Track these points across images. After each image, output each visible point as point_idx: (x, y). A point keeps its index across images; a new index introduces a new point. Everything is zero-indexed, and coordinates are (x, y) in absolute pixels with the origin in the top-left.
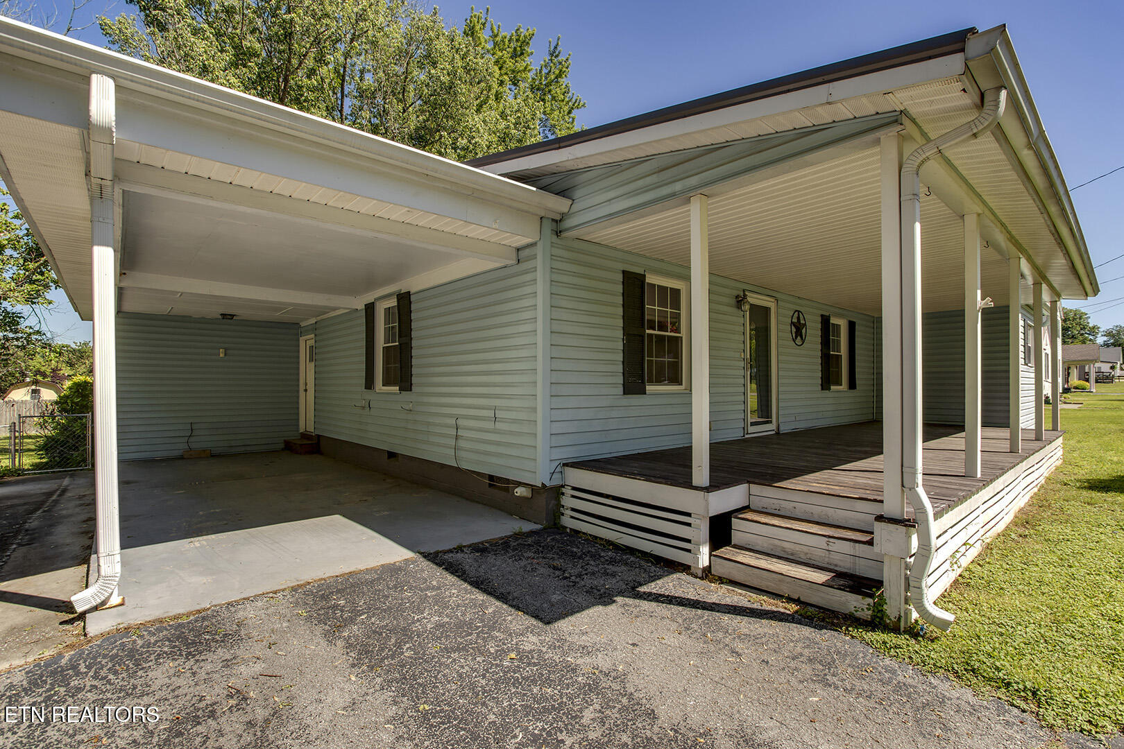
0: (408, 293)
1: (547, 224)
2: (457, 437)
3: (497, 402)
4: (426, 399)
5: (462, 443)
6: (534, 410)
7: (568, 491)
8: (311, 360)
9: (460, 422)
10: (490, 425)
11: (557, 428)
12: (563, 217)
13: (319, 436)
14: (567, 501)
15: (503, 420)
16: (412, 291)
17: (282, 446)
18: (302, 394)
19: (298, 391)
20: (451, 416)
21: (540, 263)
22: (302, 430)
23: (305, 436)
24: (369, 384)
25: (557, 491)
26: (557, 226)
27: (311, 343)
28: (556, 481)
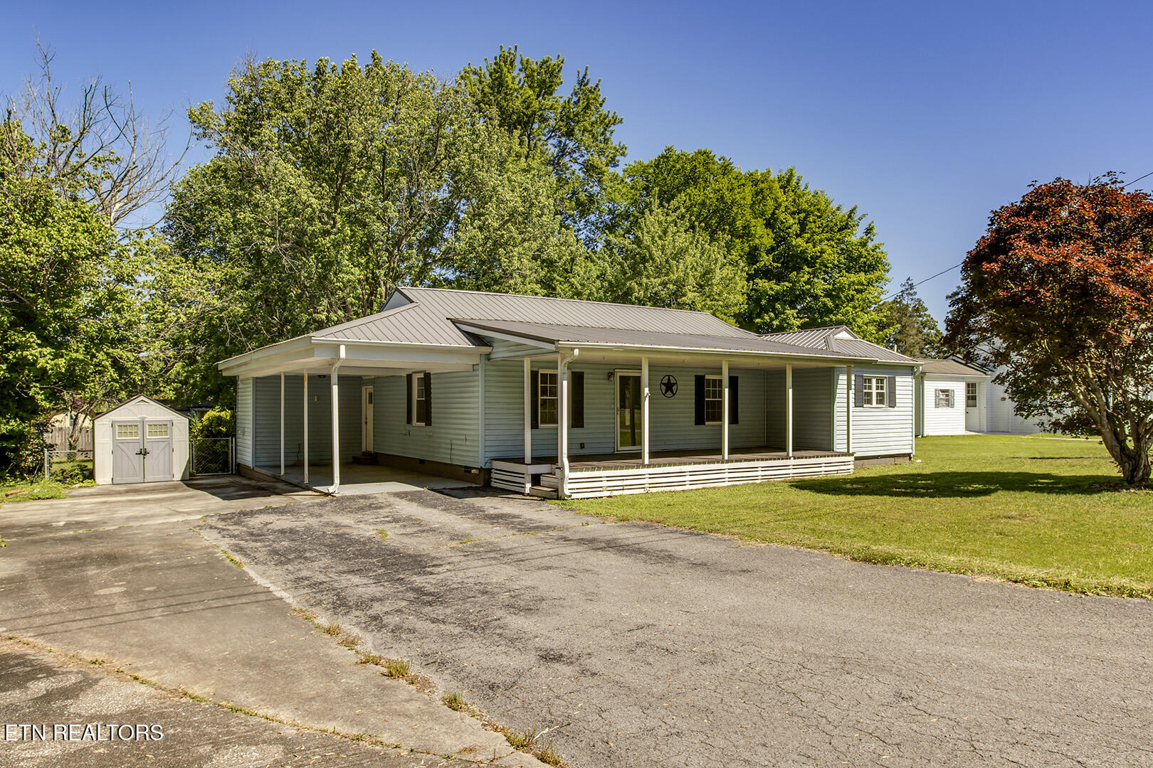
0: (429, 374)
1: (483, 357)
2: (451, 449)
3: (465, 432)
4: (437, 430)
5: (453, 452)
6: (478, 435)
7: (493, 471)
8: (370, 402)
9: (453, 442)
10: (463, 443)
11: (488, 443)
12: (490, 354)
13: (376, 453)
14: (493, 475)
15: (469, 440)
16: (432, 372)
17: (351, 460)
18: (363, 425)
19: (361, 424)
20: (449, 439)
21: (480, 372)
22: (364, 450)
23: (366, 454)
24: (409, 421)
25: (489, 471)
26: (488, 357)
27: (372, 391)
28: (488, 466)
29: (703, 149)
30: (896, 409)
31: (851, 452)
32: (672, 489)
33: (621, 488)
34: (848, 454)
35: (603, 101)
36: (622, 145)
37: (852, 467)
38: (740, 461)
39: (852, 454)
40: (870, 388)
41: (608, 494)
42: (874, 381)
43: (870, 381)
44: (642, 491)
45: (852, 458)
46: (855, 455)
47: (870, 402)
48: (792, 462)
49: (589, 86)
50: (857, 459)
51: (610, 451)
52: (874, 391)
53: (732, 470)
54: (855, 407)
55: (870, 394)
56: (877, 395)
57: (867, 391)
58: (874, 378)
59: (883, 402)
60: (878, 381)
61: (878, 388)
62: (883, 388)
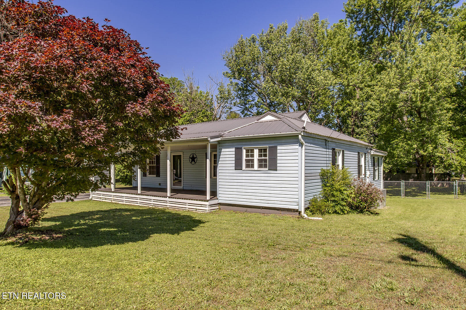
30: (277, 172)
32: (119, 202)
34: (205, 200)
37: (208, 208)
38: (143, 195)
39: (208, 201)
40: (252, 156)
41: (101, 200)
42: (256, 151)
43: (252, 151)
44: (110, 201)
45: (208, 203)
47: (253, 166)
48: (168, 199)
52: (256, 158)
53: (140, 199)
54: (235, 169)
55: (253, 161)
56: (260, 161)
57: (250, 158)
58: (256, 148)
59: (265, 166)
60: (260, 150)
61: (260, 156)
62: (265, 155)
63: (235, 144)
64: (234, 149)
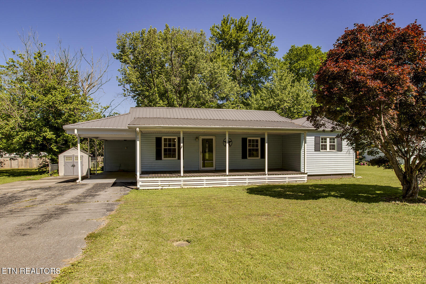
29: (306, 45)
30: (342, 152)
31: (305, 172)
32: (195, 187)
33: (168, 185)
34: (304, 173)
35: (268, 31)
36: (275, 47)
37: (306, 179)
38: (235, 175)
39: (306, 174)
40: (326, 142)
41: (161, 188)
42: (328, 140)
43: (326, 139)
44: (179, 187)
45: (306, 175)
46: (308, 174)
47: (326, 149)
48: (267, 176)
49: (257, 26)
50: (308, 176)
51: (197, 169)
52: (328, 144)
53: (230, 180)
54: (315, 151)
55: (326, 145)
56: (330, 145)
57: (324, 144)
58: (328, 137)
59: (334, 149)
60: (330, 139)
61: (330, 142)
62: (334, 142)
63: (315, 134)
64: (314, 137)
